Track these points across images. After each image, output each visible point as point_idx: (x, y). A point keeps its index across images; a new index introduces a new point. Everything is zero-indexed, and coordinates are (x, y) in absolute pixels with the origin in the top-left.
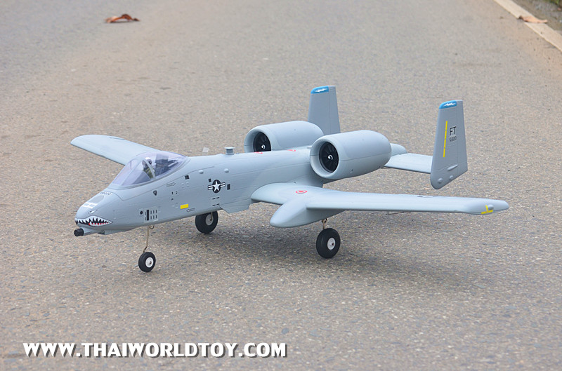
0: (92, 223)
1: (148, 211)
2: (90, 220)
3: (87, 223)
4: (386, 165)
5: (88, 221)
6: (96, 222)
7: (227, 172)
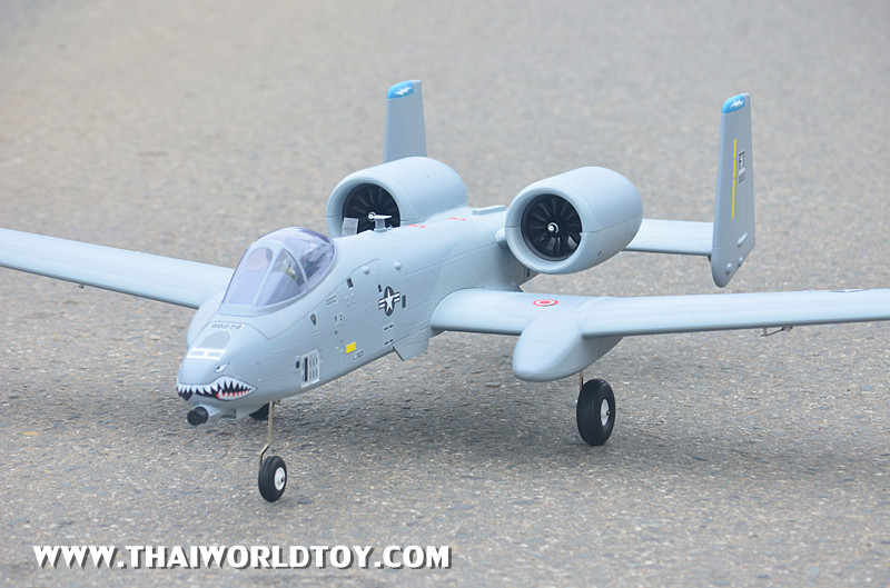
0: (224, 392)
1: (306, 360)
2: (219, 388)
3: (214, 394)
4: (630, 245)
5: (216, 389)
6: (230, 390)
7: (398, 269)
